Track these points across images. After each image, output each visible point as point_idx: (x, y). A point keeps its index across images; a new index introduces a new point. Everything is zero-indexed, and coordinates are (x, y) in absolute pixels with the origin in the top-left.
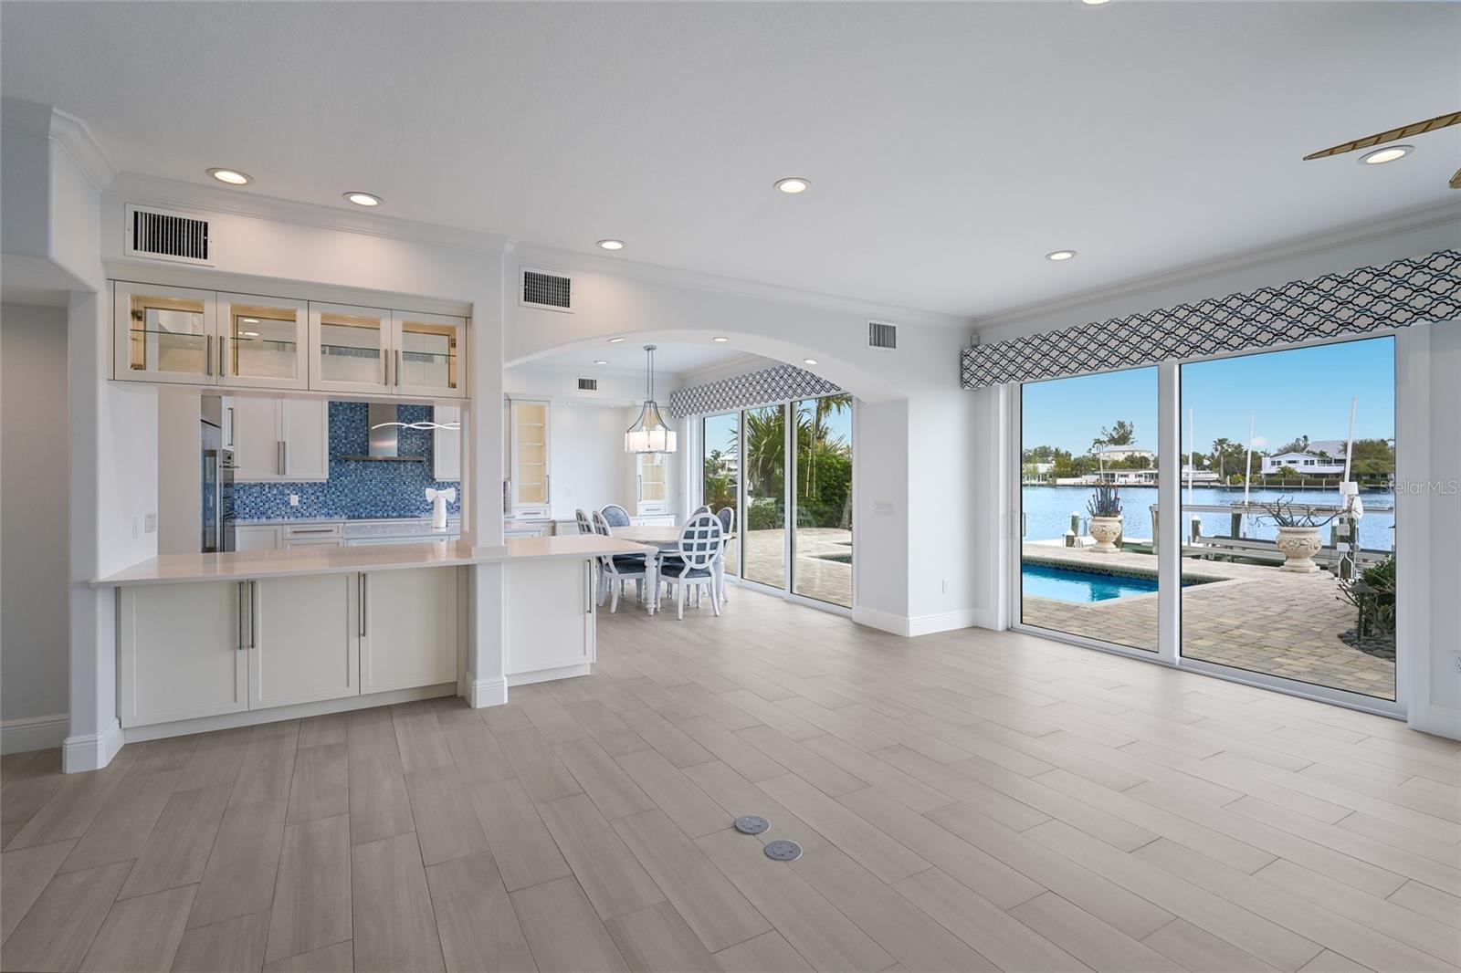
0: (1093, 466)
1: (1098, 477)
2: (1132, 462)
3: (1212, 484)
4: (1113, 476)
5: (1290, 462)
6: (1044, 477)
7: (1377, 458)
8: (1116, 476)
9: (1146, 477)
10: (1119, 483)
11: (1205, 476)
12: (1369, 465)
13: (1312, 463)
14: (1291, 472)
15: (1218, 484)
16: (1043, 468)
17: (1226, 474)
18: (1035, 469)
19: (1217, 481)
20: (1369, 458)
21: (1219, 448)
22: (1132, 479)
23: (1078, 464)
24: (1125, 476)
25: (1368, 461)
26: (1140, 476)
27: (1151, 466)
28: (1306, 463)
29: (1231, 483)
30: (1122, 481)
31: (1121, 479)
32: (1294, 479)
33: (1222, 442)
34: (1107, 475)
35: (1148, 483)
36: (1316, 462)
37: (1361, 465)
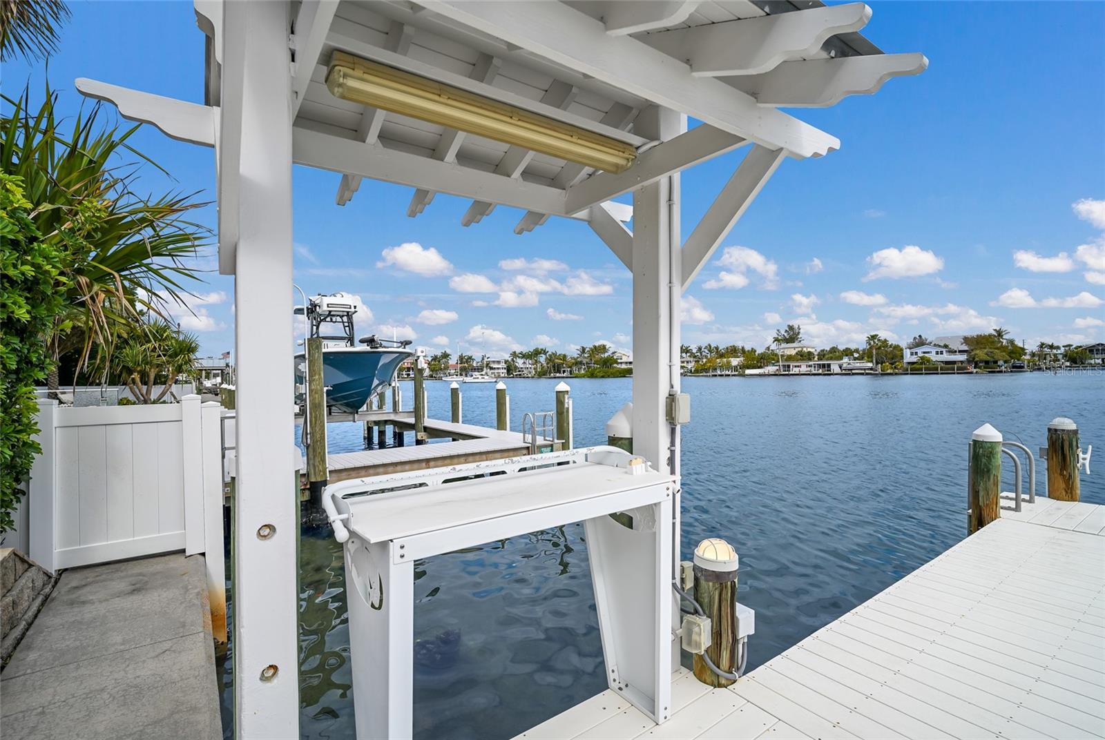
0: (773, 360)
1: (778, 368)
2: (801, 356)
3: (867, 371)
4: (789, 366)
5: (924, 353)
6: (735, 368)
7: (991, 348)
8: (791, 367)
9: (815, 367)
10: (793, 372)
11: (861, 365)
12: (987, 354)
13: (942, 353)
14: (929, 361)
15: (872, 372)
16: (735, 362)
17: (877, 363)
18: (729, 363)
19: (871, 369)
20: (985, 348)
21: (872, 342)
22: (804, 369)
23: (762, 358)
24: (798, 366)
25: (986, 350)
26: (810, 366)
27: (816, 359)
28: (937, 353)
29: (882, 370)
30: (796, 370)
31: (795, 369)
32: (931, 366)
33: (874, 337)
34: (784, 366)
35: (816, 372)
36: (944, 352)
37: (981, 354)
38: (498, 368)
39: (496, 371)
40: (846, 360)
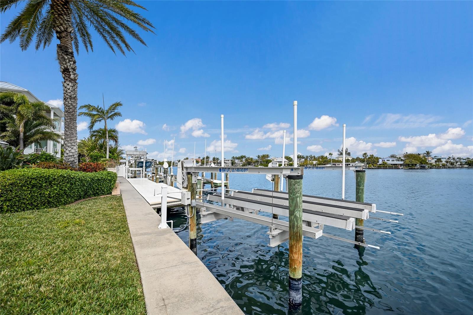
0: (329, 161)
1: (330, 165)
4: (335, 165)
5: (387, 160)
6: (315, 165)
7: (412, 159)
11: (360, 164)
12: (410, 161)
13: (394, 161)
14: (387, 163)
15: (365, 167)
16: (315, 162)
17: (367, 164)
18: (312, 163)
20: (410, 159)
21: (364, 156)
23: (325, 161)
24: (339, 165)
28: (392, 161)
29: (368, 167)
31: (337, 165)
32: (388, 166)
33: (365, 154)
34: (333, 164)
37: (408, 162)
38: (228, 163)
39: (227, 164)
40: (357, 162)
